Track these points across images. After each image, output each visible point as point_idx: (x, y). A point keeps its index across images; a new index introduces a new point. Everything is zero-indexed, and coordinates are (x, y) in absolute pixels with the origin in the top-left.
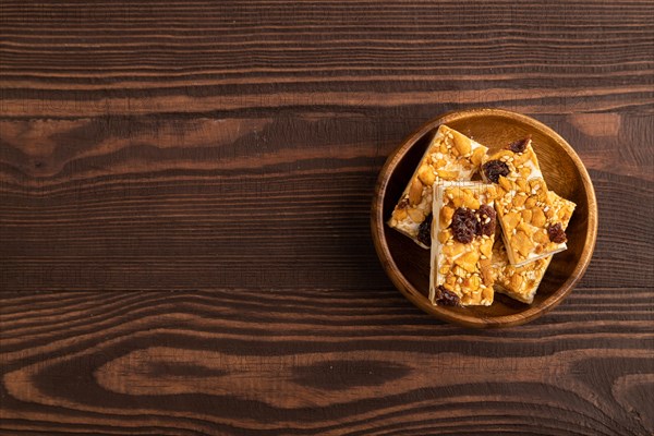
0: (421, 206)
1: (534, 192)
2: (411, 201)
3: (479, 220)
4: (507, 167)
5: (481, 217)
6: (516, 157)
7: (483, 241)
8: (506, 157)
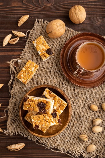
0: (49, 97)
1: (48, 123)
2: (50, 94)
3: (43, 109)
4: (55, 118)
5: (43, 110)
6: (57, 120)
7: (38, 109)
8: (57, 118)
